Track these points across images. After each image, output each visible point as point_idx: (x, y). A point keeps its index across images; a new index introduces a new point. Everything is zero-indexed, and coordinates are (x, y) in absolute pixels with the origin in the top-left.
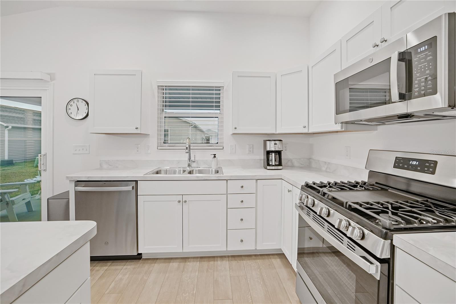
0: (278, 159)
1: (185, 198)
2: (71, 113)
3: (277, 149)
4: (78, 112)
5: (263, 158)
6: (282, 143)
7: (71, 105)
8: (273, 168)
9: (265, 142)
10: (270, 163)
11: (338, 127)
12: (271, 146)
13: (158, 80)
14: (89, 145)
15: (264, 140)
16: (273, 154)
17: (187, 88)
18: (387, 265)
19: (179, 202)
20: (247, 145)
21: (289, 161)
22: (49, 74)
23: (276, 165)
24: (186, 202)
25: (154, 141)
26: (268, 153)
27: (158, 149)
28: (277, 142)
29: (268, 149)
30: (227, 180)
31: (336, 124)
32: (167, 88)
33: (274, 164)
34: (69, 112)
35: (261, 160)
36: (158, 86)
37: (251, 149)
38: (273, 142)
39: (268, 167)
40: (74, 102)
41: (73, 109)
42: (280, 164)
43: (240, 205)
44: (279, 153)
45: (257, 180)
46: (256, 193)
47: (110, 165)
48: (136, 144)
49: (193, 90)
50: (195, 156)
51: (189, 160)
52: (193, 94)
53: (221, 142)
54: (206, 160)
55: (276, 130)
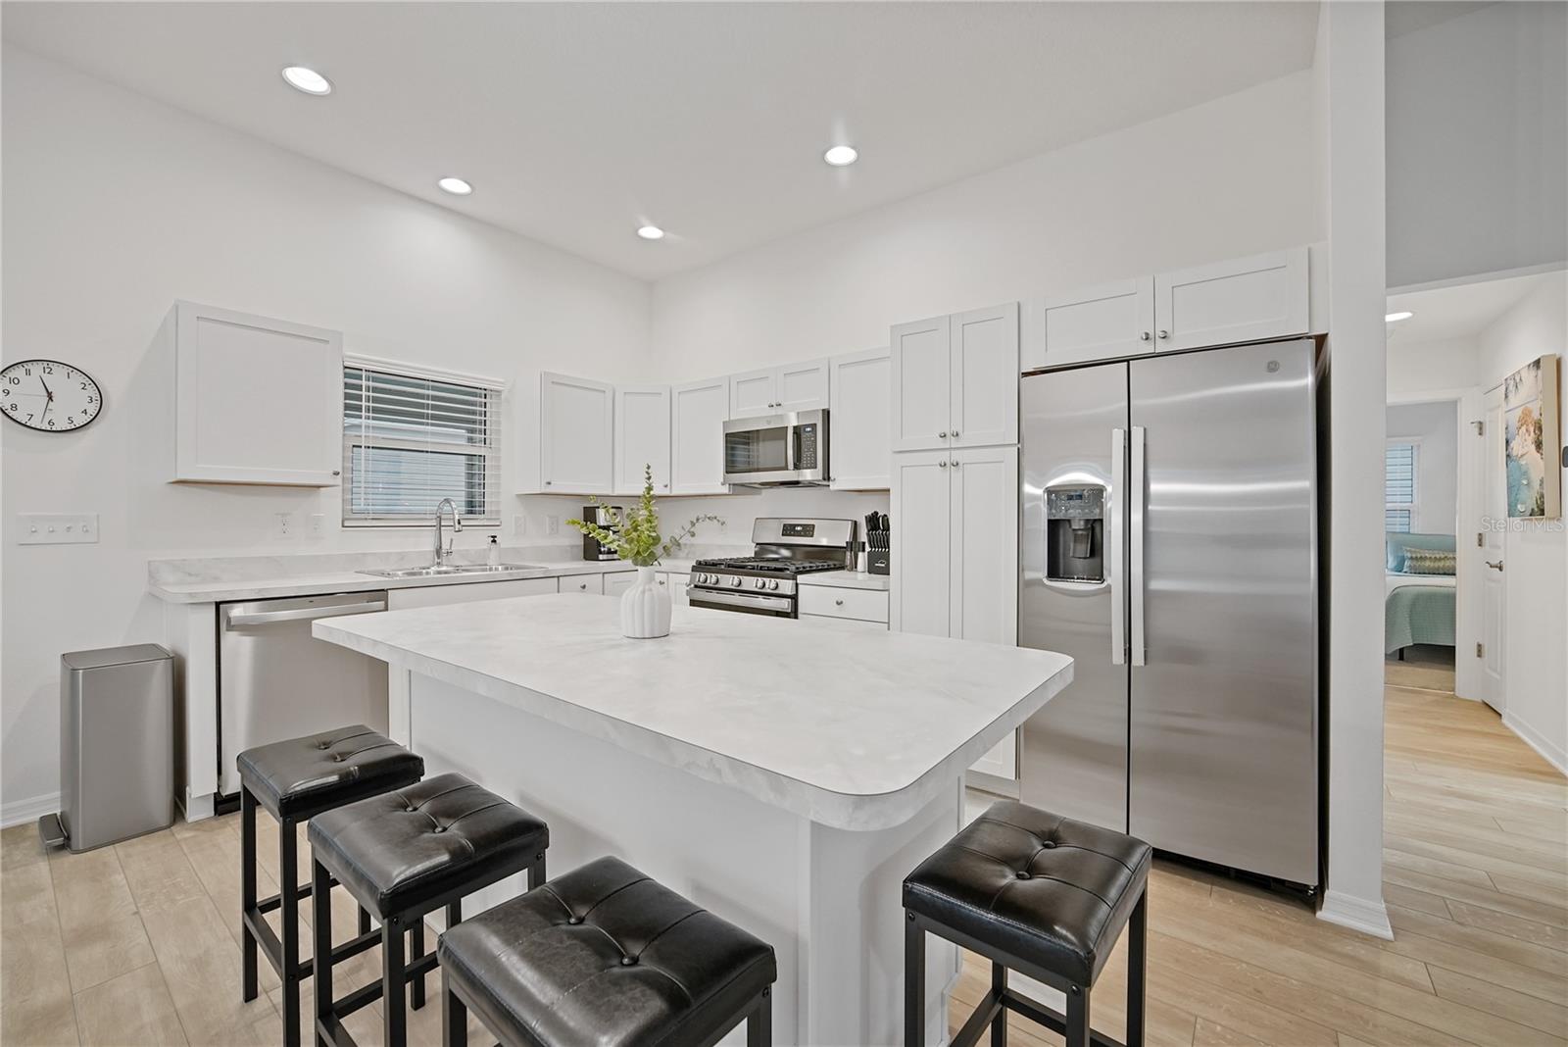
2: (14, 406)
4: (49, 407)
7: (14, 382)
11: (725, 490)
13: (348, 354)
14: (98, 516)
15: (585, 508)
17: (419, 382)
20: (547, 519)
25: (330, 504)
27: (343, 526)
31: (723, 484)
32: (371, 374)
34: (4, 401)
37: (555, 526)
40: (28, 372)
45: (604, 574)
47: (190, 575)
48: (277, 514)
49: (434, 389)
50: (452, 540)
51: (438, 552)
52: (434, 407)
53: (491, 512)
54: (467, 550)
55: (613, 488)
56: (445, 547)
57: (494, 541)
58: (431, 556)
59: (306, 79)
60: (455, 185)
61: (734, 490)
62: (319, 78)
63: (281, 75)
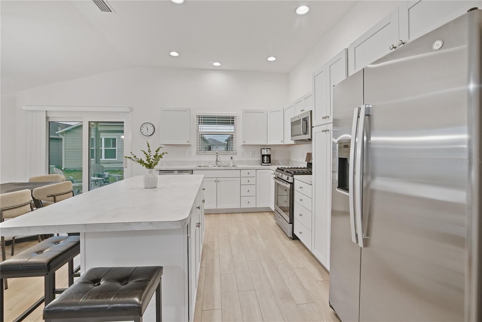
0: (269, 160)
1: (218, 179)
2: (143, 132)
3: (268, 154)
4: (147, 131)
5: (260, 160)
6: (271, 150)
7: (143, 127)
8: (266, 164)
9: (261, 149)
10: (264, 162)
11: (293, 142)
12: (265, 152)
13: (197, 112)
16: (266, 156)
18: (292, 185)
19: (215, 181)
20: (251, 152)
21: (276, 161)
22: (130, 108)
23: (267, 163)
24: (219, 181)
26: (263, 156)
27: (197, 154)
28: (268, 150)
29: (263, 154)
30: (240, 170)
31: (292, 140)
32: (202, 116)
33: (266, 162)
34: (142, 131)
35: (259, 161)
36: (197, 116)
37: (253, 154)
38: (266, 150)
39: (263, 164)
40: (145, 125)
41: (144, 130)
42: (270, 162)
43: (247, 183)
44: (269, 156)
45: (256, 170)
46: (256, 177)
47: (167, 164)
48: (183, 151)
49: (218, 118)
50: (220, 158)
51: (217, 161)
52: (218, 120)
53: (235, 150)
54: (226, 161)
55: (267, 143)
56: (219, 160)
57: (232, 158)
58: (215, 163)
59: (174, 54)
60: (217, 64)
61: (297, 142)
62: (176, 53)
63: (170, 55)
